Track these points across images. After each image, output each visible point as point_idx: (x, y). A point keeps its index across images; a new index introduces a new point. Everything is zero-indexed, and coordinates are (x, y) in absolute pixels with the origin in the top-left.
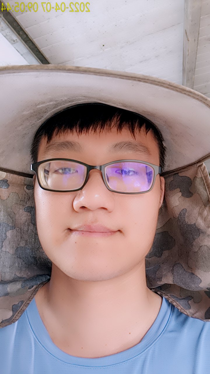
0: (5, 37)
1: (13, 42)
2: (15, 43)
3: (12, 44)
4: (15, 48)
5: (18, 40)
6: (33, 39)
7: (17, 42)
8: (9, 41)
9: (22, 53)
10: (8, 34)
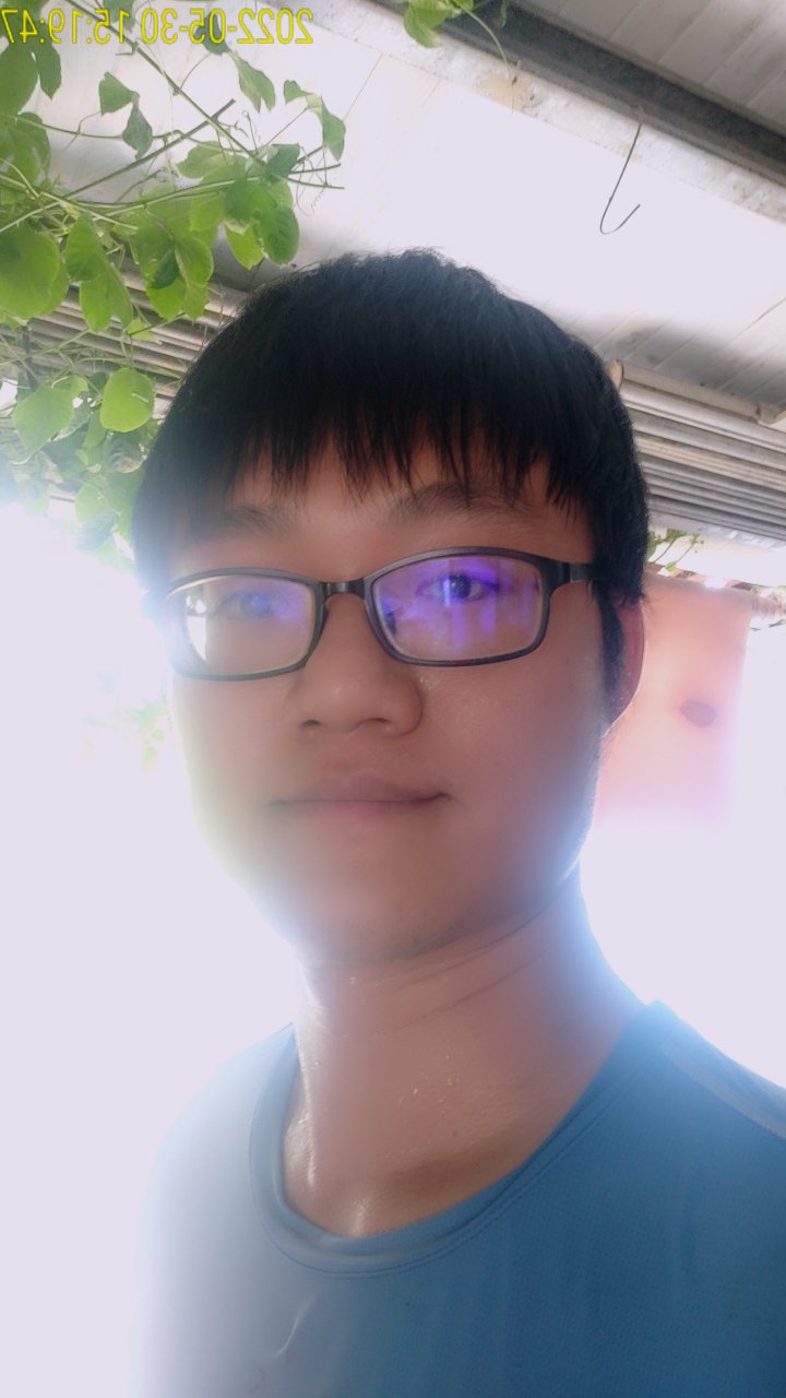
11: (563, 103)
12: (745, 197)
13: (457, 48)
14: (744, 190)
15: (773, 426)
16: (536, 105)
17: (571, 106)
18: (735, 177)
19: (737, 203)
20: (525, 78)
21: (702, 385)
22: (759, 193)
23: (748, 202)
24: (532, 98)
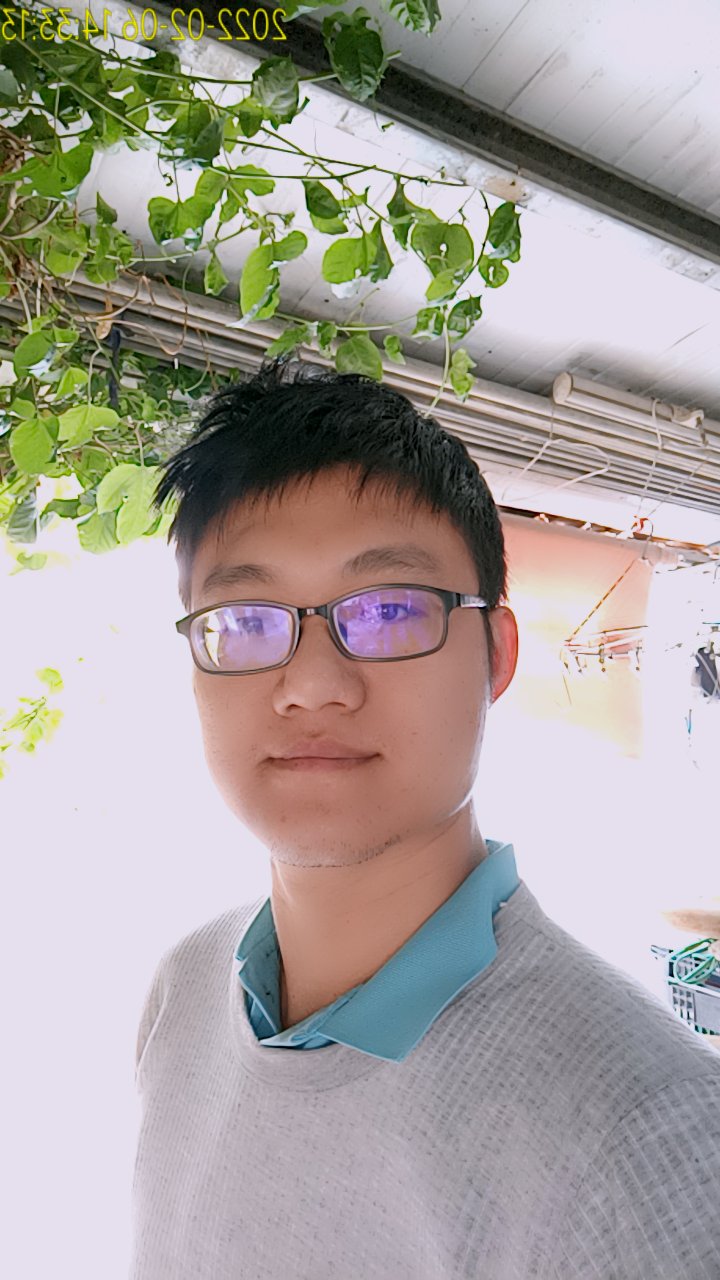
11: (548, 197)
12: (674, 265)
13: (472, 162)
14: (674, 260)
15: (684, 423)
16: (527, 200)
17: (553, 201)
18: (670, 251)
19: (669, 269)
20: (520, 181)
21: (629, 391)
22: (685, 262)
23: (676, 268)
24: (525, 195)
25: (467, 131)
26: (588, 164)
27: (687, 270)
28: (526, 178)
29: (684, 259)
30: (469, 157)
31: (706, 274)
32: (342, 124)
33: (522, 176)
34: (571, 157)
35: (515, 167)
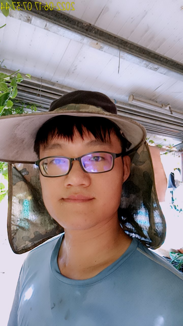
0: (150, 69)
1: (156, 69)
2: (158, 69)
3: (156, 71)
4: (158, 72)
5: (159, 67)
6: (171, 59)
7: (159, 68)
8: (154, 70)
9: (164, 73)
10: (151, 67)
11: (108, 48)
12: (147, 66)
14: (147, 65)
16: (102, 49)
18: (145, 62)
20: (99, 43)
22: (150, 65)
23: (148, 67)
24: (101, 47)
25: (85, 31)
26: (120, 39)
27: (151, 68)
28: (101, 42)
29: (149, 64)
30: (83, 37)
31: (157, 69)
32: (46, 28)
33: (99, 41)
34: (115, 37)
35: (97, 39)
